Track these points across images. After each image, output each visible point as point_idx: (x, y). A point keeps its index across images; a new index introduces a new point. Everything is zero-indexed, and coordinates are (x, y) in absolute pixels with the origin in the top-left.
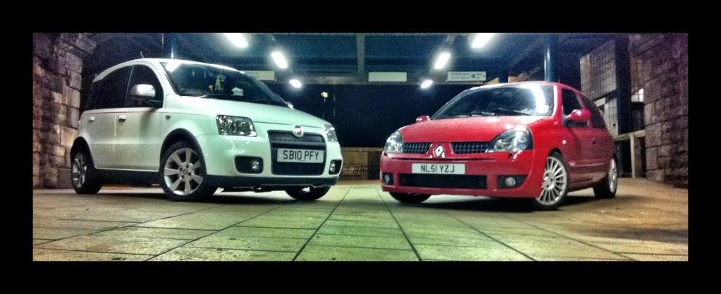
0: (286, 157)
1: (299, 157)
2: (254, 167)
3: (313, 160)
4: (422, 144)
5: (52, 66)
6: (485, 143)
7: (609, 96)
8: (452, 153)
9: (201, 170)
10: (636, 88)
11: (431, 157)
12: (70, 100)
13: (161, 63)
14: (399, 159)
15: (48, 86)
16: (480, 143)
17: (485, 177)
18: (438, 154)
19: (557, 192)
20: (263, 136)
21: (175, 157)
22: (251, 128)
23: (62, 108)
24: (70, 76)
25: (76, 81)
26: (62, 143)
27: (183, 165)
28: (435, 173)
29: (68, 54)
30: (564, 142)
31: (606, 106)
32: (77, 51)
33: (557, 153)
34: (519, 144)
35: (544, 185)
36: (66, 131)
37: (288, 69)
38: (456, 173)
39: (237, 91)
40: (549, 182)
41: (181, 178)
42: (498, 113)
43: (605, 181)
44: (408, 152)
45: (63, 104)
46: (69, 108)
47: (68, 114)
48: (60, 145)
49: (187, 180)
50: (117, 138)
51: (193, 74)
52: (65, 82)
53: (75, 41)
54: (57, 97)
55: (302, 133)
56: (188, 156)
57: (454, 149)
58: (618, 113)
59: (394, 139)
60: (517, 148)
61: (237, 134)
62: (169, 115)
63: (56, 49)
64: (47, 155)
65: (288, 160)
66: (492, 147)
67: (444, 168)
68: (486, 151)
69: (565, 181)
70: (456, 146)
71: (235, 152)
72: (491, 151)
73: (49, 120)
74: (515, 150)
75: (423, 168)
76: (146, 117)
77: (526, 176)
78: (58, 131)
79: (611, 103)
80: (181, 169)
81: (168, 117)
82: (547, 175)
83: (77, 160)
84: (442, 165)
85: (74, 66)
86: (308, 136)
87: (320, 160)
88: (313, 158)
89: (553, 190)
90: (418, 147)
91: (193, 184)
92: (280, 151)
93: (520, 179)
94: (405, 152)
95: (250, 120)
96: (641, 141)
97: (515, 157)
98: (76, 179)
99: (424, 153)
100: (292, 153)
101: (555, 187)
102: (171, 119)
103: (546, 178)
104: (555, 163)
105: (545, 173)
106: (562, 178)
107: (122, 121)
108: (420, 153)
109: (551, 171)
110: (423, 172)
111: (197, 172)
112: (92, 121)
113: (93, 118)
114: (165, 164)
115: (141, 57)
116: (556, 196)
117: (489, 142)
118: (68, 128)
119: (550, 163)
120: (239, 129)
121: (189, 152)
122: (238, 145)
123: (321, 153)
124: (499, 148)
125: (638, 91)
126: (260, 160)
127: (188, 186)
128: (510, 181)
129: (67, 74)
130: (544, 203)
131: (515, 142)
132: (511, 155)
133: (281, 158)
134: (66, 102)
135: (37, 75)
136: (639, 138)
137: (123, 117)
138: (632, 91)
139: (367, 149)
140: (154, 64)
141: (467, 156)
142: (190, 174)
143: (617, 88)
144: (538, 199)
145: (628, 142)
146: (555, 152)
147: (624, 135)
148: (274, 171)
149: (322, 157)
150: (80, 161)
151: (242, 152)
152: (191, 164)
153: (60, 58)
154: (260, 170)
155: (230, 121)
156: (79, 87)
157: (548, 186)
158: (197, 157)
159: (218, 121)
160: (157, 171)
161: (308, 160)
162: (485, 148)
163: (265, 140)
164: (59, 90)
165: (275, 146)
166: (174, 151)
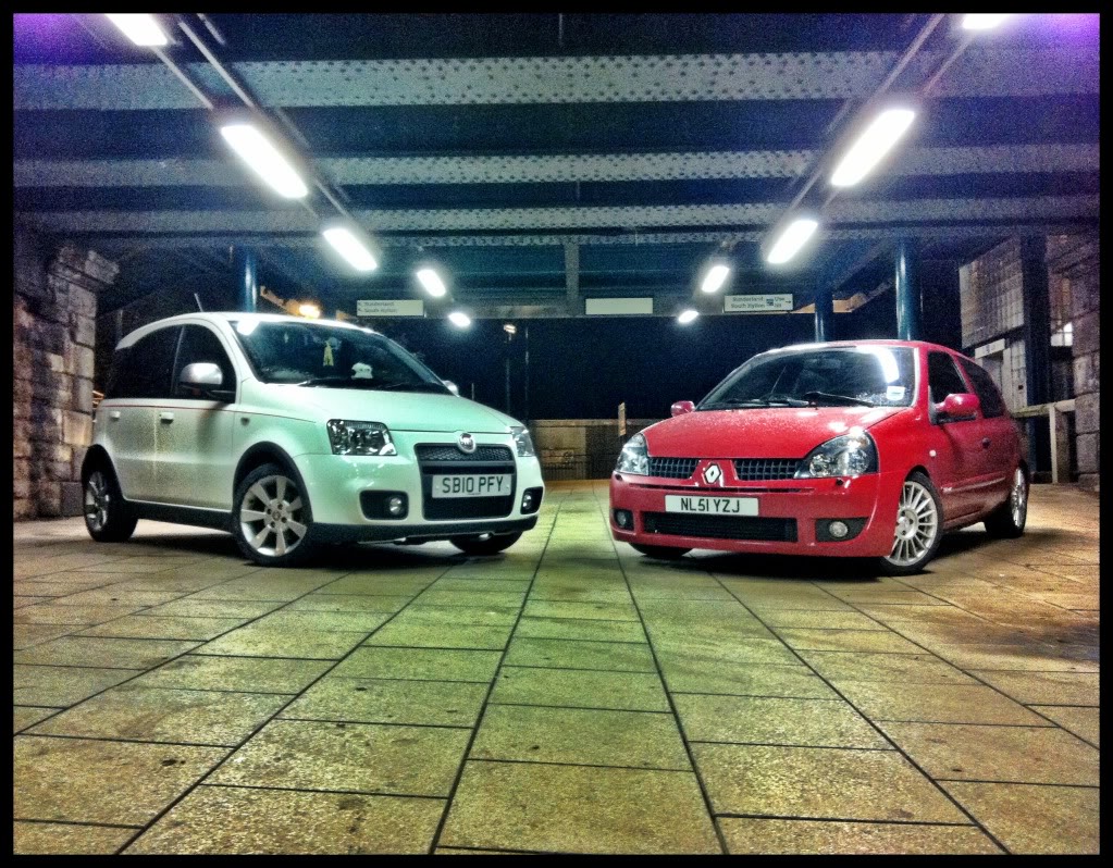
0: (446, 489)
1: (470, 488)
2: (393, 509)
3: (494, 492)
4: (682, 460)
5: (46, 310)
6: (793, 461)
7: (1011, 336)
8: (736, 478)
9: (303, 514)
10: (1059, 323)
11: (697, 485)
12: (78, 365)
13: (231, 323)
14: (642, 486)
15: (40, 345)
16: (785, 461)
17: (793, 521)
18: (711, 479)
19: (920, 542)
20: (407, 457)
21: (258, 490)
22: (386, 438)
23: (65, 379)
24: (76, 326)
25: (87, 333)
26: (67, 440)
27: (272, 503)
28: (705, 512)
29: (72, 287)
30: (933, 453)
31: (1007, 354)
32: (87, 282)
33: (920, 474)
34: (853, 463)
35: (898, 530)
36: (72, 418)
37: (447, 296)
38: (742, 513)
39: (362, 370)
40: (907, 526)
41: (269, 527)
42: (817, 401)
43: (1005, 508)
44: (657, 475)
45: (66, 373)
46: (75, 379)
47: (75, 389)
48: (63, 443)
49: (280, 529)
50: (160, 449)
51: (286, 338)
52: (67, 336)
53: (83, 264)
54: (56, 362)
55: (474, 446)
56: (281, 490)
57: (739, 471)
58: (1028, 368)
59: (634, 449)
60: (849, 469)
61: (363, 452)
62: (246, 416)
63: (51, 281)
64: (40, 463)
65: (451, 495)
66: (806, 469)
67: (722, 505)
68: (796, 475)
69: (934, 522)
70: (743, 466)
71: (360, 484)
72: (805, 475)
73: (43, 403)
74: (845, 473)
75: (685, 504)
76: (209, 417)
77: (868, 518)
78: (59, 420)
79: (1015, 349)
80: (269, 511)
81: (245, 421)
82: (903, 514)
83: (92, 483)
84: (717, 499)
85: (82, 306)
86: (484, 449)
87: (505, 491)
88: (496, 488)
89: (914, 539)
90: (675, 466)
91: (291, 536)
92: (438, 480)
93: (855, 522)
94: (653, 474)
95: (385, 426)
96: (1070, 417)
97: (847, 484)
98: (92, 516)
99: (686, 477)
100: (457, 482)
101: (918, 534)
102: (251, 424)
103: (901, 519)
104: (916, 491)
105: (900, 511)
106: (929, 517)
107: (166, 422)
108: (679, 476)
109: (911, 506)
110: (685, 511)
111: (297, 516)
112: (116, 419)
113: (117, 414)
114: (241, 503)
115: (197, 310)
116: (920, 548)
117: (800, 460)
118: (75, 413)
119: (907, 493)
120: (367, 444)
121: (281, 483)
122: (365, 472)
123: (507, 478)
124: (818, 469)
125: (1062, 327)
126: (403, 496)
127: (281, 540)
128: (839, 529)
129: (70, 321)
130: (897, 562)
131: (846, 458)
132: (840, 483)
133: (439, 491)
134: (71, 369)
135: (21, 327)
136: (1065, 413)
137: (169, 415)
138: (1053, 327)
139: (584, 422)
140: (219, 323)
141: (764, 484)
142: (284, 520)
143: (1025, 321)
144: (888, 557)
145: (1045, 420)
146: (918, 472)
147: (1038, 407)
148: (428, 514)
149: (509, 486)
150: (98, 486)
151: (370, 484)
152: (286, 503)
153: (58, 294)
154: (403, 513)
155: (350, 430)
156: (92, 343)
157: (904, 533)
158: (296, 491)
159: (330, 430)
160: (229, 511)
161: (485, 493)
162: (793, 470)
163: (410, 461)
164: (58, 350)
165: (428, 472)
166: (256, 481)
